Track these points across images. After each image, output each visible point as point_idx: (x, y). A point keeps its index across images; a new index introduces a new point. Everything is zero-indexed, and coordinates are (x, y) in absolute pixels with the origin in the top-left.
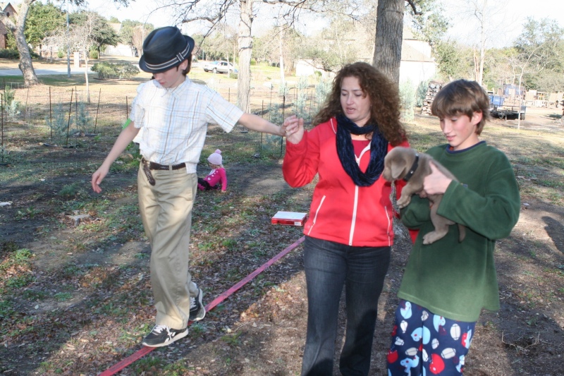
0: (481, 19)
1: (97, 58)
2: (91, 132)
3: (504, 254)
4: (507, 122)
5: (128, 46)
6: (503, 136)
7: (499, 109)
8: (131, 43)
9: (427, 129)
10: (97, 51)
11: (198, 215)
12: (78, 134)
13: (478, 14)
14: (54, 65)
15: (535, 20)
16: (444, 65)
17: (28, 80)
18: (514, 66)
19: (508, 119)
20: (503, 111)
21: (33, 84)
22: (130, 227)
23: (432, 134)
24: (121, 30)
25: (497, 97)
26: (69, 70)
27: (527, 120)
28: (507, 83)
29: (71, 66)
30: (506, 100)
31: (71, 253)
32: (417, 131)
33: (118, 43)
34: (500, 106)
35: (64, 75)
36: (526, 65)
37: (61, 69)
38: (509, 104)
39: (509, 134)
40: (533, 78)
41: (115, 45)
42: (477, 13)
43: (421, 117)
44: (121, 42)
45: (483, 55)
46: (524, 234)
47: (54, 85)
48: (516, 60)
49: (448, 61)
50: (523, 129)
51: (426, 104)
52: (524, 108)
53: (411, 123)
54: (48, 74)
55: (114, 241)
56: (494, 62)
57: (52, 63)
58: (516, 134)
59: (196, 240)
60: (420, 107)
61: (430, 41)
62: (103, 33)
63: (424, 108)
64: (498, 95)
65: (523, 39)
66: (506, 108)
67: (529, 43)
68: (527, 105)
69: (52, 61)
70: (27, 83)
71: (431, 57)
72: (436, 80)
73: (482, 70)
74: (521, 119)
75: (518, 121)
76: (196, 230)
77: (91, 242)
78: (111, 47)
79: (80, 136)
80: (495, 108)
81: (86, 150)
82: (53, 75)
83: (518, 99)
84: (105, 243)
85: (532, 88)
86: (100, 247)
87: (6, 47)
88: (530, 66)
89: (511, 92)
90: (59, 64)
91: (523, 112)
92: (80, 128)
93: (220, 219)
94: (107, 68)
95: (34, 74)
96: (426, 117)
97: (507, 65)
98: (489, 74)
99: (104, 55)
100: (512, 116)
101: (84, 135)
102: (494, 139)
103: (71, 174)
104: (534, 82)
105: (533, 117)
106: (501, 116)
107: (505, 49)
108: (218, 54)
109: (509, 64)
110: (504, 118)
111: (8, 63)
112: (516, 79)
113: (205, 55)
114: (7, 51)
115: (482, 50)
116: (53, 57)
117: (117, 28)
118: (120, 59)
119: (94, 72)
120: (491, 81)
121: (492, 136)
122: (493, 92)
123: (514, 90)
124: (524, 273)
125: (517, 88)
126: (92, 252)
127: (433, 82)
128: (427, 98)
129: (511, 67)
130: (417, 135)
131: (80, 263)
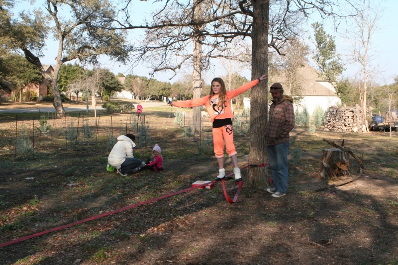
0: (363, 63)
1: (108, 100)
2: (93, 143)
4: (385, 133)
5: (129, 92)
7: (380, 124)
8: (131, 90)
10: (108, 96)
12: (84, 143)
14: (79, 105)
17: (59, 114)
19: (386, 131)
20: (382, 126)
21: (63, 116)
24: (125, 81)
25: (378, 117)
26: (88, 108)
29: (89, 106)
33: (122, 90)
35: (84, 111)
37: (83, 107)
41: (120, 91)
42: (360, 59)
43: (323, 131)
44: (124, 89)
45: (365, 88)
47: (76, 117)
50: (394, 137)
51: (327, 122)
52: (397, 124)
53: (314, 134)
54: (74, 111)
55: (91, 196)
58: (389, 140)
62: (112, 84)
63: (326, 126)
66: (385, 124)
69: (78, 103)
70: (58, 115)
72: (333, 106)
73: (365, 98)
77: (77, 196)
78: (118, 92)
79: (86, 145)
80: (377, 124)
82: (77, 111)
87: (48, 94)
90: (82, 104)
92: (87, 140)
94: (113, 106)
95: (63, 109)
96: (327, 131)
99: (113, 98)
101: (88, 144)
106: (381, 129)
110: (383, 131)
113: (182, 97)
114: (48, 97)
115: (365, 84)
116: (79, 100)
117: (122, 81)
118: (124, 100)
119: (104, 109)
126: (76, 201)
127: (331, 107)
128: (328, 119)
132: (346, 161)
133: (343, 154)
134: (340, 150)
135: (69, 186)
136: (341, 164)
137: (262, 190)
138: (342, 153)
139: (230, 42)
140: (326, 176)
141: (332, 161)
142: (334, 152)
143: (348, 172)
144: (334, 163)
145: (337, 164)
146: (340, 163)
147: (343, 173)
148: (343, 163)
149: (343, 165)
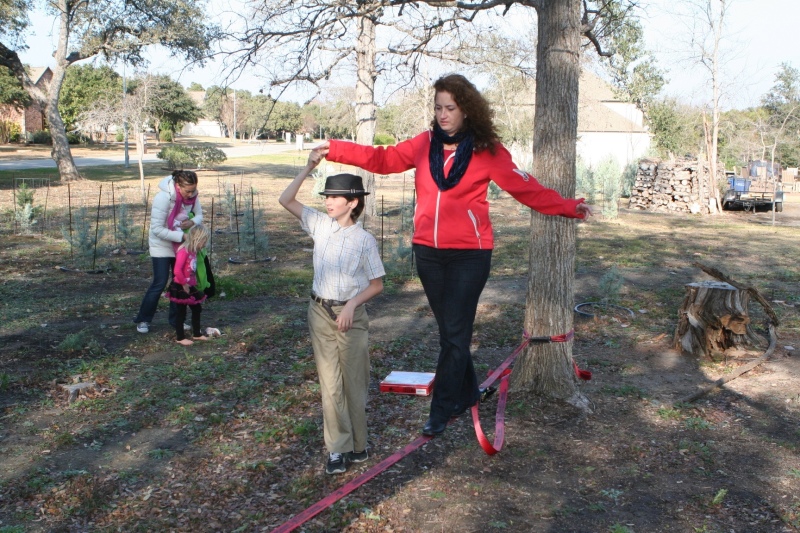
0: (712, 67)
1: (170, 140)
2: (137, 248)
3: (755, 438)
4: (755, 215)
5: (215, 123)
6: (751, 237)
7: (744, 196)
8: (219, 118)
9: (636, 231)
10: (170, 131)
11: (266, 379)
12: (116, 251)
13: (707, 61)
14: (110, 152)
15: (793, 67)
16: (660, 135)
17: (65, 174)
18: (763, 134)
19: (757, 211)
20: (748, 200)
21: (72, 179)
22: (153, 403)
23: (642, 238)
24: (205, 100)
25: (739, 180)
26: (127, 158)
27: (785, 212)
28: (754, 159)
29: (130, 153)
30: (753, 183)
31: (48, 451)
32: (621, 234)
33: (200, 119)
34: (745, 192)
35: (120, 166)
36: (781, 131)
37: (116, 157)
38: (758, 190)
39: (759, 234)
40: (793, 150)
41: (196, 121)
42: (705, 59)
43: (628, 212)
44: (204, 117)
45: (716, 120)
46: (788, 401)
47: (102, 179)
48: (765, 126)
49: (665, 129)
50: (781, 226)
51: (635, 192)
52: (780, 195)
53: (614, 221)
54: (97, 164)
55: (123, 428)
56: (733, 128)
57: (107, 149)
58: (770, 234)
59: (254, 423)
60: (627, 197)
61: (639, 101)
62: (178, 106)
63: (633, 200)
64: (741, 177)
65: (775, 95)
66: (754, 195)
67: (784, 100)
68: (785, 190)
69: (108, 146)
70: (63, 178)
71: (644, 125)
72: (649, 158)
73: (715, 141)
74: (776, 211)
75: (772, 213)
76: (257, 406)
77: (86, 430)
78: (191, 124)
79: (119, 254)
80: (738, 196)
81: (121, 276)
82: (105, 166)
83: (771, 181)
84: (107, 432)
85: (791, 165)
86: (97, 438)
87: (44, 128)
88: (787, 133)
89: (761, 171)
90: (116, 149)
91: (777, 200)
92: (120, 242)
93: (300, 385)
94: (181, 154)
95: (73, 164)
96: (636, 212)
97: (752, 134)
98: (728, 146)
99: (181, 136)
100: (763, 206)
101: (125, 253)
102: (737, 243)
103: (87, 314)
104: (793, 156)
105: (794, 208)
106: (747, 207)
107: (751, 110)
108: (340, 131)
109: (755, 131)
110: (751, 210)
111: (45, 150)
112: (767, 154)
113: (323, 132)
114: (44, 134)
115: (716, 112)
116: (109, 140)
117: (200, 99)
118: (203, 140)
119: (162, 160)
120: (731, 156)
121: (734, 237)
122: (735, 172)
123: (764, 169)
124: (790, 473)
125: (768, 166)
126: (83, 448)
127: (645, 161)
128: (637, 184)
129: (757, 135)
130: (621, 239)
131: (58, 468)
132: (743, 314)
133: (737, 295)
134: (730, 287)
135: (67, 393)
136: (732, 319)
137: (561, 402)
138: (734, 292)
139: (471, 20)
140: (695, 347)
141: (710, 312)
142: (715, 290)
143: (746, 337)
144: (715, 319)
145: (722, 320)
146: (729, 317)
147: (735, 340)
148: (736, 317)
149: (735, 322)
